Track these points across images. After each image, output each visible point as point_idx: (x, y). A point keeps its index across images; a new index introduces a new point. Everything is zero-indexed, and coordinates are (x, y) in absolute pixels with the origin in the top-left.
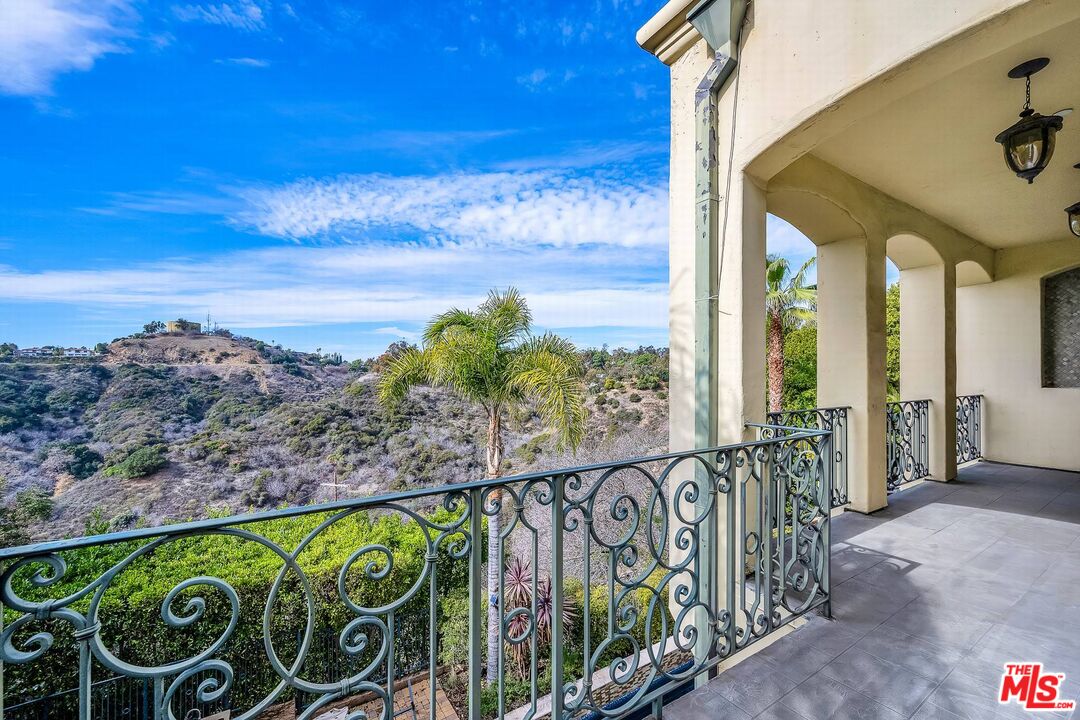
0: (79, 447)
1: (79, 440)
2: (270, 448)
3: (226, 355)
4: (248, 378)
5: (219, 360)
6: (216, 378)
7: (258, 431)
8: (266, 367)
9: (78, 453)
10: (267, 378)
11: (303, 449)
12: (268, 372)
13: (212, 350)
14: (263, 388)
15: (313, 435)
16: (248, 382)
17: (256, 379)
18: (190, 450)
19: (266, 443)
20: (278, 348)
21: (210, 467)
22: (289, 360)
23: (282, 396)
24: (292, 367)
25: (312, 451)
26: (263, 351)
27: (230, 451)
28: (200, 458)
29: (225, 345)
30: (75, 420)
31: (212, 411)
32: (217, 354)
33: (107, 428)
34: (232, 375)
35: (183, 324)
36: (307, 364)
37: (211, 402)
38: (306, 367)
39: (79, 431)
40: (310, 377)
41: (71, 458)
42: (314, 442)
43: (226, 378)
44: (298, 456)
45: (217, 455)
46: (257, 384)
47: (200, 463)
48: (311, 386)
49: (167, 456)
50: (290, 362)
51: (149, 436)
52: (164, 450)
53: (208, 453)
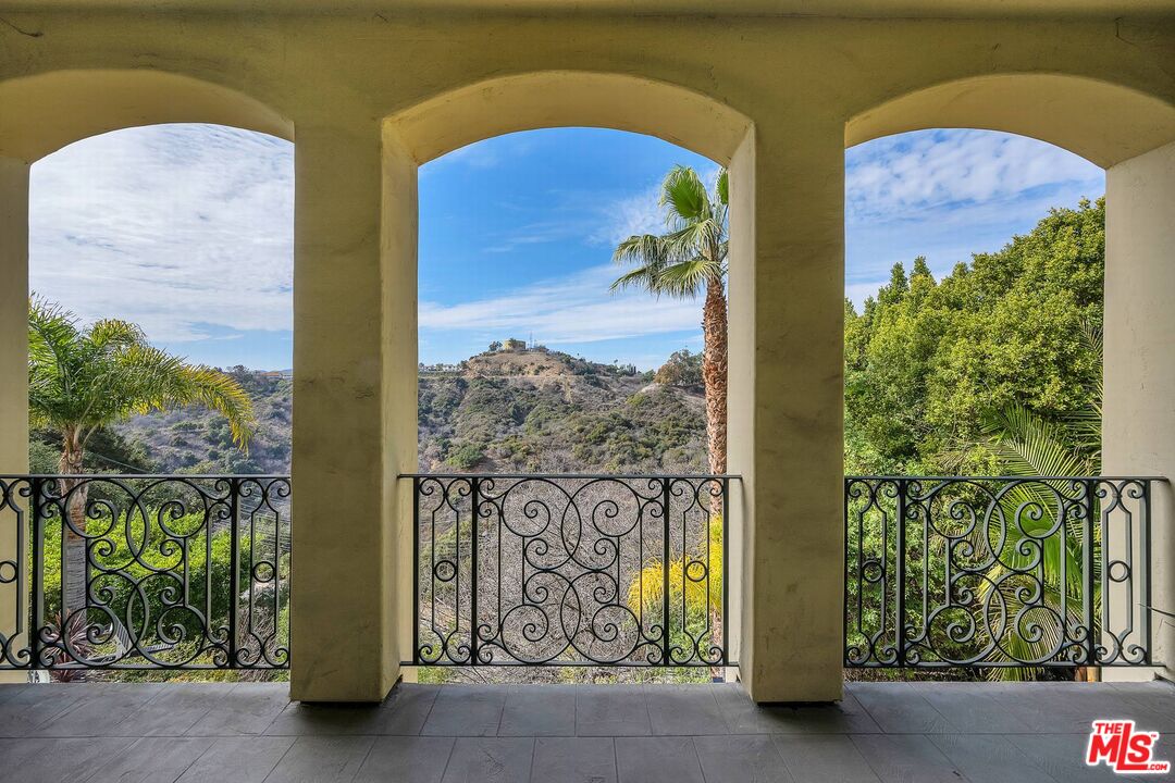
0: (446, 440)
1: (446, 436)
2: (558, 453)
3: (542, 368)
4: (557, 388)
5: (537, 373)
6: (534, 388)
7: (552, 436)
8: (571, 379)
9: (444, 446)
10: (572, 388)
11: (586, 455)
12: (572, 383)
13: (532, 364)
14: (568, 397)
15: (595, 443)
16: (557, 392)
17: (563, 389)
18: (501, 449)
19: (557, 447)
20: (581, 360)
21: (513, 465)
22: (589, 372)
23: (582, 405)
24: (592, 378)
25: (593, 459)
26: (569, 364)
27: (529, 453)
28: (508, 456)
29: (541, 359)
30: (446, 420)
31: (529, 417)
32: (536, 367)
33: (463, 427)
34: (546, 386)
35: (513, 343)
36: (604, 375)
37: (530, 408)
38: (604, 378)
39: (447, 428)
40: (607, 388)
41: (440, 448)
42: (595, 450)
43: (541, 388)
44: (581, 462)
45: (519, 455)
46: (564, 393)
47: (507, 460)
48: (607, 396)
49: (485, 453)
50: (591, 374)
51: (486, 435)
52: (485, 448)
53: (513, 452)
